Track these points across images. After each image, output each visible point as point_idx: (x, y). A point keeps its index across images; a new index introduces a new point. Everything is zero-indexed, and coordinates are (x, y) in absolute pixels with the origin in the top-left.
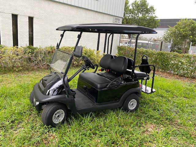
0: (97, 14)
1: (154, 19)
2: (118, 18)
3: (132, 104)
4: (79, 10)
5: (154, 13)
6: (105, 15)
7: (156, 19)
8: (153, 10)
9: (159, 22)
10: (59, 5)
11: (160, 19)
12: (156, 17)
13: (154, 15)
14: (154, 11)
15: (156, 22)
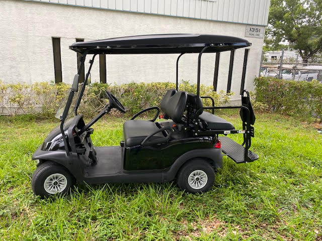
0: (212, 24)
2: (256, 27)
3: (198, 179)
4: (179, 22)
6: (228, 25)
10: (144, 18)
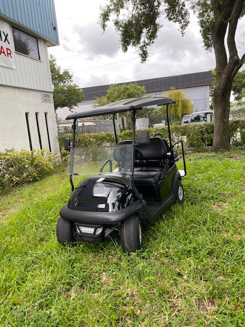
1: (74, 90)
2: (47, 94)
5: (71, 81)
7: (76, 88)
8: (69, 76)
9: (82, 93)
11: (83, 89)
12: (75, 86)
13: (72, 84)
14: (71, 78)
15: (78, 93)
